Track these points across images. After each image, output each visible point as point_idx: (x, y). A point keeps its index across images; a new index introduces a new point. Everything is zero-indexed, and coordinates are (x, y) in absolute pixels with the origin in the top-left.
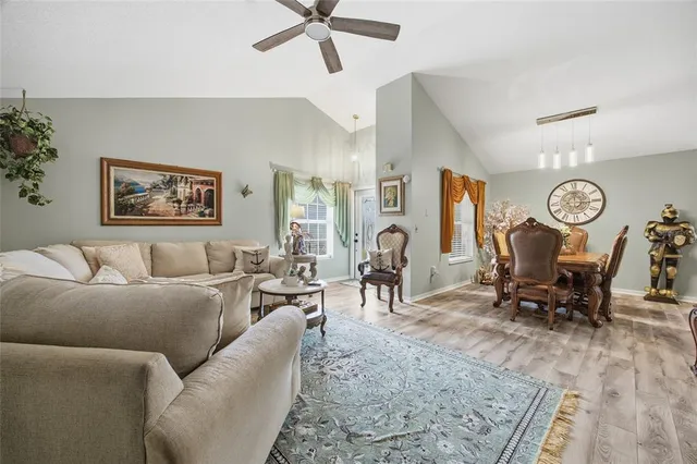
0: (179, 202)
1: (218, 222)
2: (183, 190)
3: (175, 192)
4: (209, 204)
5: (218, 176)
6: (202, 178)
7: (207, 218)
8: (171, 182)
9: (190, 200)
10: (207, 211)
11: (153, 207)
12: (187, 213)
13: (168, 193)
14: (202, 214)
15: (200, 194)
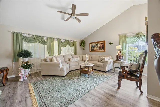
0: (98, 48)
1: (105, 51)
2: (99, 46)
3: (98, 46)
4: (103, 48)
5: (104, 41)
6: (102, 43)
7: (103, 51)
8: (97, 44)
9: (100, 47)
10: (103, 49)
11: (95, 49)
12: (99, 50)
13: (97, 47)
14: (102, 50)
15: (101, 46)
